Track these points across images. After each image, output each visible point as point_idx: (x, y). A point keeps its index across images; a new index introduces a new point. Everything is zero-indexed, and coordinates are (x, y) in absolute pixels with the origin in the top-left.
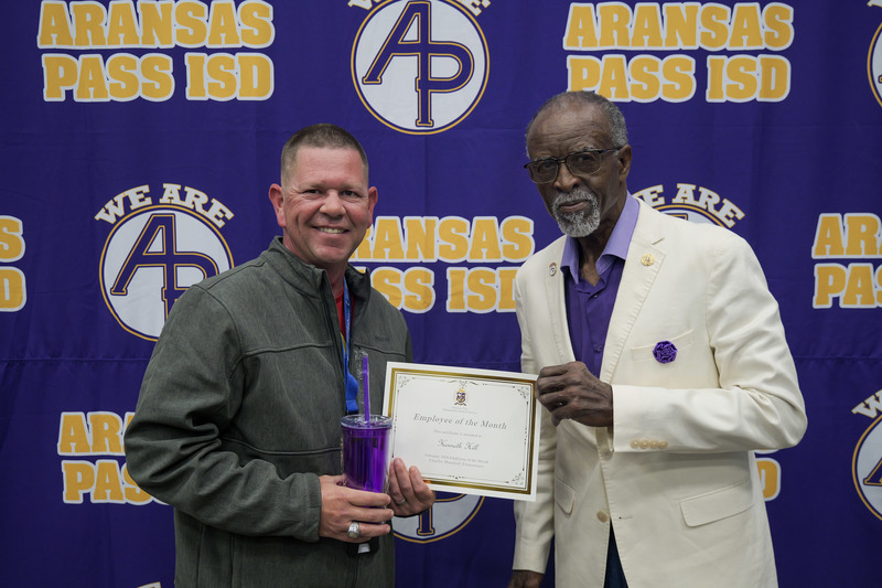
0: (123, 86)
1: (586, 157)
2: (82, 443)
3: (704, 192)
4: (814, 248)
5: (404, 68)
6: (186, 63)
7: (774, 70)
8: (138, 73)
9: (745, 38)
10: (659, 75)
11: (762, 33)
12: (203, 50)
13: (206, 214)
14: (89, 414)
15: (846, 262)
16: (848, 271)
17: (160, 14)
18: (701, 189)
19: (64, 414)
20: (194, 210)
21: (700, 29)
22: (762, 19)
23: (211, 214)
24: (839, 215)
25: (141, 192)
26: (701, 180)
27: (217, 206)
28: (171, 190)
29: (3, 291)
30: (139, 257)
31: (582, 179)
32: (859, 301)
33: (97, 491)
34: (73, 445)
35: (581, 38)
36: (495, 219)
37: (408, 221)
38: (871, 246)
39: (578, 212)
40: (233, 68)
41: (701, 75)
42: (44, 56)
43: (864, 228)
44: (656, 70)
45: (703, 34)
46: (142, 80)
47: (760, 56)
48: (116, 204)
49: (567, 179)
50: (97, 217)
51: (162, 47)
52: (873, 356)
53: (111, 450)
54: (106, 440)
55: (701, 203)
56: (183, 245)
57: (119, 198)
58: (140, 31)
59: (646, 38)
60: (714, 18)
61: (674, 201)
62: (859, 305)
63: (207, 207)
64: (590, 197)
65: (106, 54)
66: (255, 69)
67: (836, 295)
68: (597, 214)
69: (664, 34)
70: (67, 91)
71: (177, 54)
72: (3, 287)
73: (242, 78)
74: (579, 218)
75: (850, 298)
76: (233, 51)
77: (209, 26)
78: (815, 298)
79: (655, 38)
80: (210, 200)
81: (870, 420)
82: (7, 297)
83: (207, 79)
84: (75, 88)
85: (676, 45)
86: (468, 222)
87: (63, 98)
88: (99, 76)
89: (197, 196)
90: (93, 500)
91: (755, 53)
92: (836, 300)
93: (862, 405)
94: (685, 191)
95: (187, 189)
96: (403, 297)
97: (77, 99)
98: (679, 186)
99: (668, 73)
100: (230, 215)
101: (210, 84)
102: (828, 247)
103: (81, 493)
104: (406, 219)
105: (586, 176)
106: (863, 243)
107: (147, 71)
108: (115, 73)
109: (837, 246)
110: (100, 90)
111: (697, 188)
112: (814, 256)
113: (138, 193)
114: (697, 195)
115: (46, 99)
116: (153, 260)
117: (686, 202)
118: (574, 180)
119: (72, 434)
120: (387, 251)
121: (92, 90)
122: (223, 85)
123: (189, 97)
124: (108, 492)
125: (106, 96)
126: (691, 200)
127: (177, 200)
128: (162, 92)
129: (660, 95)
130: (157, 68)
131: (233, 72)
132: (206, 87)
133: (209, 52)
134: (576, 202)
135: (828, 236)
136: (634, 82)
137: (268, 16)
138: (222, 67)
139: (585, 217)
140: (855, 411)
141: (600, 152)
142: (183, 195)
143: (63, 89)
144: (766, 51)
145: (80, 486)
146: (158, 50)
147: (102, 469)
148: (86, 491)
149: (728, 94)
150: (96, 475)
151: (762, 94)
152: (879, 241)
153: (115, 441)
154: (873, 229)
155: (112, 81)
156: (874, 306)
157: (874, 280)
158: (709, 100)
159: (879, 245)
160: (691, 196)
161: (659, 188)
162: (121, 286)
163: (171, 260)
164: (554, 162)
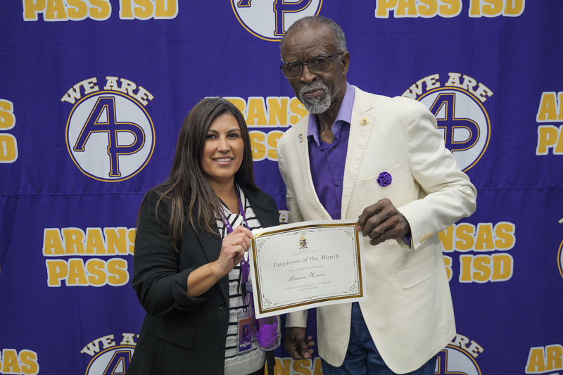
0: (77, 10)
1: (321, 61)
2: (59, 248)
3: (467, 78)
4: (538, 115)
13: (135, 96)
14: (63, 229)
15: (558, 125)
16: (559, 130)
18: (464, 76)
19: (46, 230)
20: (127, 94)
23: (138, 97)
24: (554, 93)
25: (92, 82)
26: (464, 70)
27: (142, 91)
28: (111, 81)
29: (2, 150)
30: (91, 126)
33: (70, 278)
34: (53, 249)
37: (269, 100)
39: (316, 97)
46: (89, 6)
48: (75, 90)
49: (308, 76)
50: (63, 100)
53: (78, 252)
54: (75, 246)
55: (464, 86)
56: (120, 118)
57: (77, 87)
61: (446, 84)
63: (136, 92)
67: (551, 146)
68: (328, 98)
70: (39, 14)
72: (2, 147)
73: (157, 4)
74: (317, 101)
78: (537, 148)
80: (137, 87)
82: (5, 154)
83: (133, 5)
84: (44, 12)
87: (36, 19)
88: (59, 3)
89: (129, 85)
90: (67, 284)
92: (551, 150)
94: (454, 77)
95: (122, 80)
96: (267, 151)
97: (46, 19)
98: (450, 74)
100: (151, 97)
101: (135, 8)
102: (547, 114)
103: (59, 280)
104: (268, 98)
105: (320, 73)
108: (71, 1)
109: (553, 114)
110: (62, 13)
111: (462, 76)
112: (538, 121)
113: (89, 83)
114: (462, 81)
115: (25, 19)
116: (101, 128)
117: (455, 85)
118: (313, 76)
119: (52, 242)
120: (256, 120)
121: (55, 13)
122: (144, 9)
123: (121, 17)
124: (77, 279)
125: (66, 18)
126: (457, 84)
127: (115, 87)
128: (103, 14)
129: (438, 12)
132: (133, 10)
134: (315, 90)
135: (547, 107)
136: (420, 4)
139: (321, 100)
140: (560, 221)
141: (329, 57)
142: (119, 84)
143: (36, 13)
145: (59, 275)
147: (72, 265)
148: (63, 279)
149: (483, 12)
150: (69, 269)
151: (506, 11)
153: (80, 246)
155: (69, 7)
158: (470, 15)
160: (457, 81)
161: (437, 76)
162: (80, 145)
163: (113, 127)
164: (300, 64)
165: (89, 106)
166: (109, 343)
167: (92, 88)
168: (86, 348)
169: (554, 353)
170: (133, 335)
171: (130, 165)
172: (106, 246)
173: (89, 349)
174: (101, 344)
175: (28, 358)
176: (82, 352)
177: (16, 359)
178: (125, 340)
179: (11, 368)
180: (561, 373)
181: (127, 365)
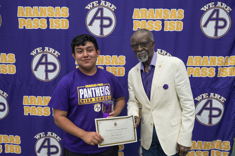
0: (36, 25)
1: (144, 43)
2: (28, 102)
5: (97, 22)
6: (50, 21)
7: (179, 24)
8: (39, 23)
9: (173, 17)
10: (154, 25)
11: (177, 16)
12: (53, 18)
13: (54, 54)
14: (29, 96)
15: (194, 67)
16: (194, 69)
17: (44, 10)
18: (162, 50)
19: (24, 96)
20: (51, 53)
21: (163, 15)
22: (177, 13)
23: (55, 54)
24: (193, 56)
26: (162, 48)
27: (56, 52)
28: (47, 48)
30: (40, 63)
31: (144, 49)
32: (197, 75)
33: (31, 113)
34: (26, 103)
35: (136, 16)
36: (117, 56)
38: (200, 63)
39: (143, 56)
41: (163, 25)
42: (19, 19)
43: (198, 59)
44: (153, 24)
45: (163, 16)
46: (40, 24)
47: (176, 21)
48: (35, 51)
49: (140, 49)
50: (31, 54)
51: (44, 17)
52: (199, 87)
53: (34, 104)
54: (33, 102)
56: (49, 60)
57: (35, 50)
58: (39, 14)
59: (151, 17)
60: (166, 12)
62: (197, 76)
63: (54, 52)
64: (146, 53)
65: (32, 18)
67: (192, 74)
68: (147, 56)
69: (155, 16)
70: (24, 27)
71: (48, 18)
72: (11, 69)
73: (62, 24)
74: (143, 58)
75: (195, 74)
76: (60, 18)
77: (55, 13)
79: (153, 17)
80: (55, 51)
81: (198, 101)
82: (12, 71)
83: (54, 24)
84: (26, 26)
85: (157, 18)
86: (111, 57)
87: (23, 28)
88: (31, 23)
89: (52, 50)
90: (30, 115)
91: (175, 20)
93: (197, 98)
94: (159, 50)
95: (50, 48)
97: (26, 28)
99: (156, 25)
100: (59, 54)
102: (190, 63)
103: (28, 113)
105: (144, 48)
106: (198, 63)
107: (41, 22)
108: (34, 23)
109: (192, 63)
110: (31, 26)
112: (187, 65)
113: (39, 49)
114: (161, 52)
115: (19, 28)
116: (43, 64)
117: (159, 53)
118: (142, 49)
119: (26, 101)
121: (29, 26)
122: (58, 26)
123: (50, 28)
124: (34, 113)
125: (32, 28)
127: (48, 51)
128: (44, 27)
129: (154, 29)
130: (43, 22)
131: (60, 23)
132: (54, 26)
133: (55, 18)
134: (142, 54)
135: (190, 61)
136: (148, 26)
137: (67, 10)
138: (57, 22)
139: (144, 57)
140: (195, 99)
141: (148, 42)
142: (49, 50)
143: (23, 26)
144: (178, 20)
145: (28, 111)
146: (44, 18)
147: (32, 108)
149: (169, 29)
151: (176, 29)
152: (202, 62)
153: (35, 102)
154: (200, 60)
155: (34, 24)
156: (200, 77)
157: (200, 71)
158: (164, 30)
159: (201, 63)
162: (36, 69)
163: (47, 64)
164: (137, 45)
165: (39, 56)
166: (43, 135)
167: (40, 51)
169: (193, 144)
171: (52, 76)
172: (43, 103)
173: (36, 136)
174: (40, 135)
175: (17, 138)
176: (34, 137)
177: (13, 139)
178: (48, 134)
179: (12, 141)
180: (196, 150)
181: (49, 143)
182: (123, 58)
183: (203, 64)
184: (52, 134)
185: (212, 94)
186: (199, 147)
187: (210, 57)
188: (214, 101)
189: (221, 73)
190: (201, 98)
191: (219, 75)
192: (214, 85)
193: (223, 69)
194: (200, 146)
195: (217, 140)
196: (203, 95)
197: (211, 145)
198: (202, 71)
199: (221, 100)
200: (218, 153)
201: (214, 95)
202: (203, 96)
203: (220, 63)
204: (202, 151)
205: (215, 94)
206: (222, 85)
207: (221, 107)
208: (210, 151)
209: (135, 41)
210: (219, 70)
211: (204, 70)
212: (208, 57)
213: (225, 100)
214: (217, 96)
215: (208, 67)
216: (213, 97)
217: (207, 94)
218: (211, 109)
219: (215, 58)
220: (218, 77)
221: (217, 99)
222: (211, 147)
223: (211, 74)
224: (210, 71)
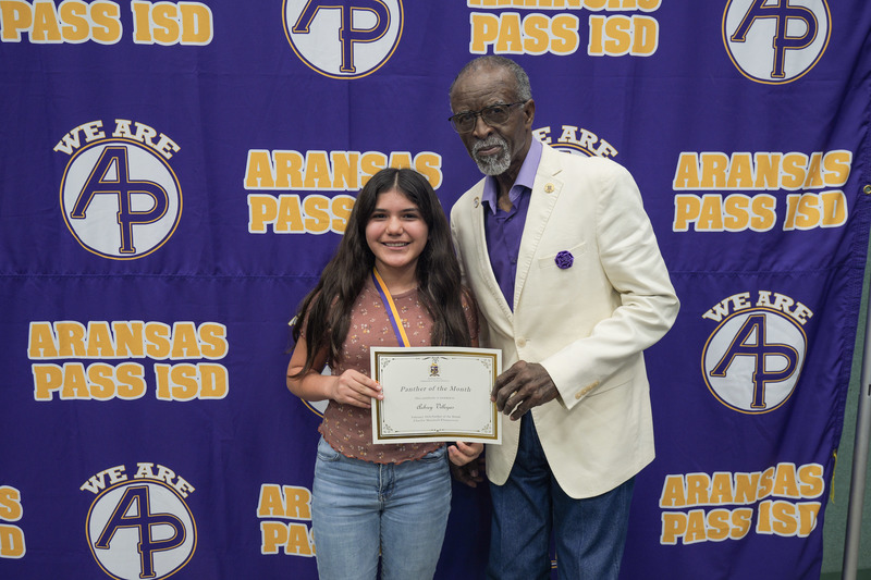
0: (75, 29)
1: (497, 110)
2: (49, 348)
3: (585, 133)
4: (674, 182)
5: (329, 20)
6: (133, 10)
7: (645, 29)
8: (88, 17)
10: (548, 31)
13: (155, 146)
14: (55, 323)
15: (700, 193)
16: (702, 201)
19: (32, 324)
20: (144, 143)
23: (159, 147)
24: (696, 154)
25: (95, 127)
26: (582, 123)
27: (165, 140)
28: (123, 125)
30: (95, 185)
31: (496, 129)
33: (65, 389)
34: (42, 350)
36: (409, 154)
37: (334, 155)
38: (721, 181)
39: (492, 156)
40: (175, 15)
41: (584, 31)
43: (715, 165)
44: (546, 27)
46: (92, 24)
47: (634, 16)
48: (72, 137)
49: (483, 130)
50: (56, 149)
52: (720, 271)
53: (77, 354)
54: (72, 345)
55: (582, 143)
56: (135, 174)
57: (75, 132)
61: (559, 140)
62: (710, 229)
63: (156, 140)
64: (502, 142)
66: (196, 17)
67: (691, 221)
68: (508, 156)
70: (22, 34)
73: (184, 25)
74: (493, 160)
75: (703, 223)
78: (674, 223)
80: (158, 134)
81: (717, 323)
83: (152, 25)
84: (30, 30)
85: (563, 5)
86: (386, 157)
87: (19, 40)
88: (52, 20)
89: (146, 131)
90: (62, 398)
91: (629, 14)
92: (692, 225)
93: (711, 311)
94: (569, 131)
95: (137, 124)
96: (331, 221)
97: (32, 40)
98: (564, 127)
99: (556, 30)
100: (176, 148)
101: (155, 30)
102: (686, 180)
103: (50, 391)
104: (332, 153)
105: (497, 126)
106: (714, 177)
107: (96, 17)
108: (67, 17)
109: (694, 180)
111: (579, 130)
112: (675, 188)
113: (92, 127)
114: (578, 136)
115: (4, 40)
116: (108, 188)
117: (570, 141)
118: (488, 130)
119: (41, 341)
120: (317, 180)
121: (46, 32)
122: (167, 31)
123: (136, 41)
124: (75, 390)
125: (60, 39)
126: (573, 140)
127: (128, 134)
128: (111, 35)
129: (549, 49)
130: (105, 14)
131: (176, 19)
132: (151, 32)
134: (490, 147)
135: (686, 171)
136: (527, 37)
138: (166, 15)
139: (498, 159)
140: (704, 316)
141: (508, 106)
142: (133, 130)
143: (19, 31)
144: (639, 12)
145: (50, 386)
147: (68, 369)
148: (56, 390)
149: (606, 49)
150: (63, 376)
151: (635, 49)
152: (727, 175)
153: (79, 346)
154: (723, 166)
155: (64, 24)
156: (722, 230)
157: (723, 208)
158: (590, 53)
159: (727, 179)
160: (573, 136)
161: (547, 130)
162: (79, 211)
163: (125, 187)
164: (473, 115)
165: (92, 157)
166: (118, 477)
167: (95, 134)
168: (87, 483)
169: (698, 484)
170: (152, 465)
171: (148, 238)
172: (114, 346)
173: (91, 484)
174: (107, 478)
175: (7, 496)
176: (82, 488)
178: (140, 471)
180: (707, 509)
181: (144, 505)
182: (434, 162)
183: (732, 181)
184: (155, 471)
185: (764, 295)
186: (720, 496)
187: (756, 154)
188: (771, 319)
189: (798, 214)
190: (726, 312)
191: (790, 224)
192: (771, 260)
193: (803, 201)
194: (721, 492)
195: (779, 465)
196: (731, 298)
197: (762, 485)
198: (730, 209)
199: (795, 315)
200: (784, 512)
201: (772, 299)
202: (731, 304)
203: (794, 178)
204: (731, 507)
205: (776, 295)
206: (800, 261)
207: (797, 341)
208: (755, 506)
209: (464, 101)
210: (788, 202)
211: (737, 205)
212: (749, 154)
213: (810, 314)
214: (783, 301)
215: (751, 194)
216: (768, 304)
217: (747, 295)
218: (761, 350)
219: (775, 160)
220: (785, 229)
221: (782, 311)
222: (762, 492)
223: (762, 219)
224: (757, 209)
